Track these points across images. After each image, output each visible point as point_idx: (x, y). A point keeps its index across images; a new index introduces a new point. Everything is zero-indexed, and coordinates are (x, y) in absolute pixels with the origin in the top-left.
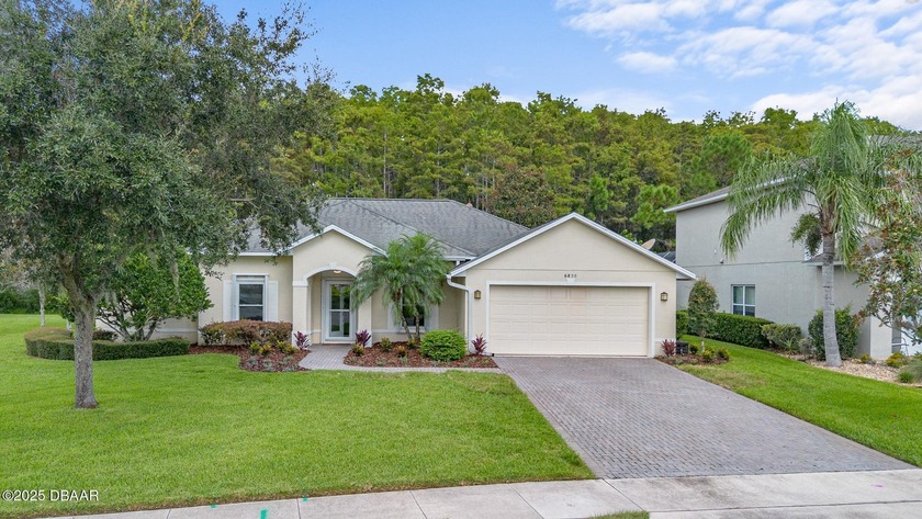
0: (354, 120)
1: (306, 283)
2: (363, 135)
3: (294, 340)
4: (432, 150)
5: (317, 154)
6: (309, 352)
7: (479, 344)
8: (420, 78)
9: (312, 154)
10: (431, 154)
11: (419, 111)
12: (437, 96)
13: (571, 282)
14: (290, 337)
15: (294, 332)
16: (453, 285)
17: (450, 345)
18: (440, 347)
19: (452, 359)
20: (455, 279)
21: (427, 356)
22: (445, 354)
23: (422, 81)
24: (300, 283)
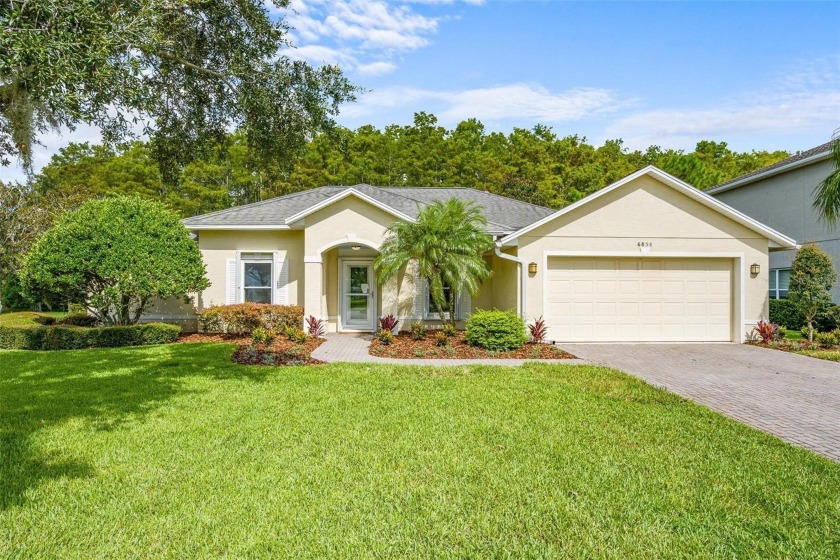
0: (363, 145)
1: (319, 259)
2: (371, 157)
3: (306, 327)
4: (431, 168)
5: (331, 173)
6: (324, 340)
7: (538, 330)
8: (416, 114)
9: (327, 173)
10: (430, 171)
11: (417, 140)
12: (431, 128)
13: (646, 252)
14: (302, 323)
15: (307, 316)
16: (503, 256)
17: (508, 329)
18: (493, 332)
19: (511, 349)
20: (505, 250)
21: (476, 344)
22: (501, 341)
23: (419, 118)
24: (313, 257)
